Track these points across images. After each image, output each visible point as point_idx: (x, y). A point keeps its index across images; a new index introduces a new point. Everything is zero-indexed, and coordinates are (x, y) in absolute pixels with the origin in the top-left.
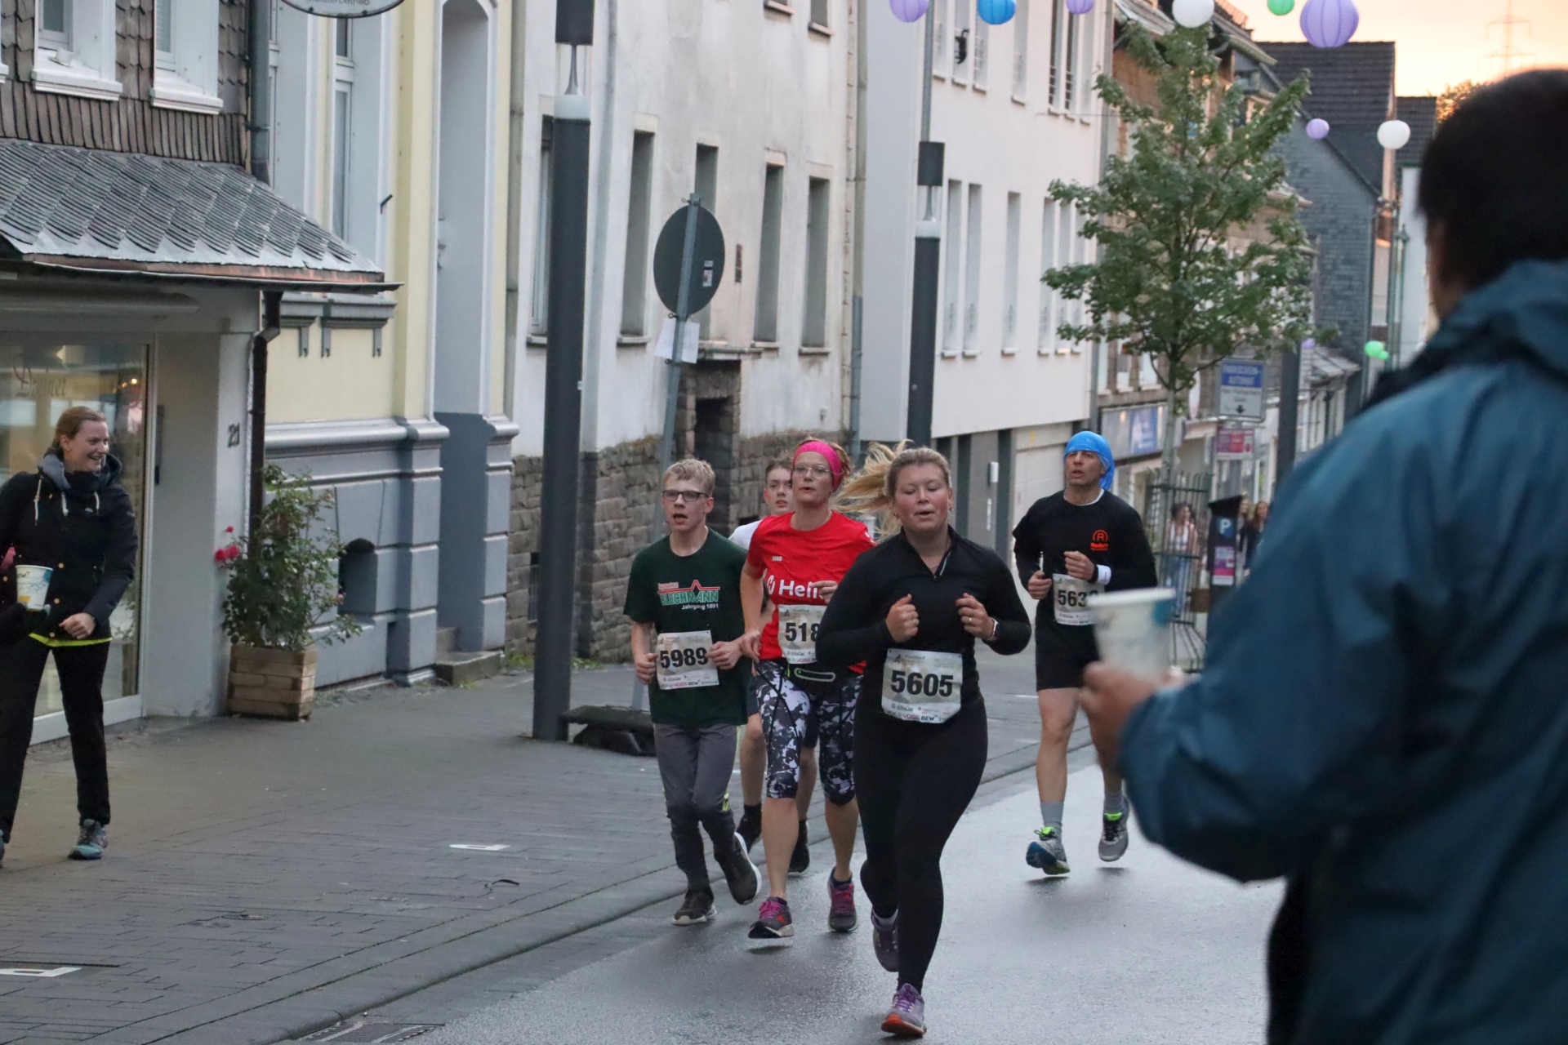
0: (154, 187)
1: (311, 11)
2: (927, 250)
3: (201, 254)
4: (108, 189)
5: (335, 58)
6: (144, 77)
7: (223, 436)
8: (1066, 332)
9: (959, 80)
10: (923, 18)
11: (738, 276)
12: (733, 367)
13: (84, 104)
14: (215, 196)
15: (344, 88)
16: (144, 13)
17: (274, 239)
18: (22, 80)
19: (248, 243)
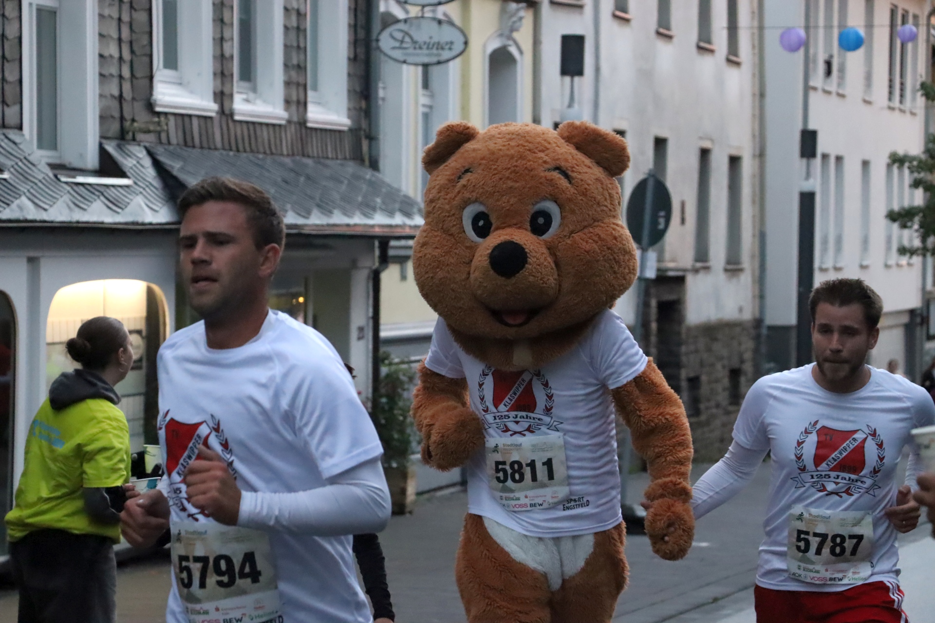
0: (308, 178)
1: (405, 62)
2: (807, 201)
3: (338, 219)
4: (279, 179)
5: (421, 91)
6: (301, 109)
7: (354, 334)
8: (903, 251)
9: (828, 88)
10: (802, 51)
11: (683, 221)
12: (680, 281)
13: (264, 128)
14: (346, 182)
15: (426, 110)
16: (301, 68)
17: (383, 207)
18: (226, 113)
19: (367, 210)
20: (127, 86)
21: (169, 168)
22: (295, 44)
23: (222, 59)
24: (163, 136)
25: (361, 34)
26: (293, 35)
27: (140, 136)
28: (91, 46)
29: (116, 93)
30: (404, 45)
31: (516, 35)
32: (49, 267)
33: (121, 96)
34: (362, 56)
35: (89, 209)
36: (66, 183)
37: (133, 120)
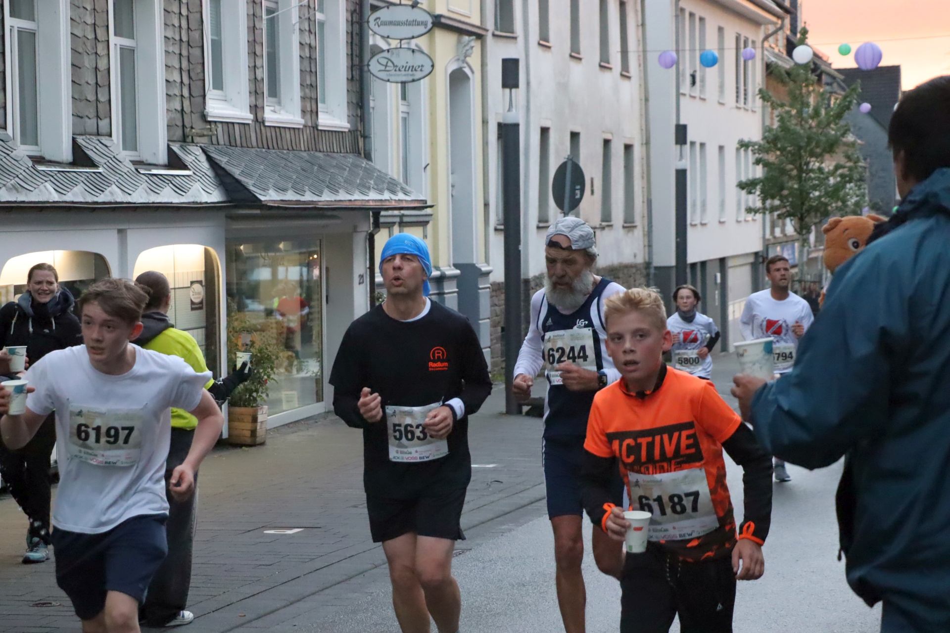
0: (320, 167)
1: (388, 81)
2: (681, 175)
3: (343, 196)
4: (299, 168)
5: (400, 102)
6: (314, 116)
7: (356, 280)
8: (749, 210)
9: (693, 94)
10: (674, 67)
11: (592, 192)
13: (287, 131)
14: (348, 169)
15: (405, 115)
16: (313, 87)
17: (375, 187)
18: (259, 121)
19: (364, 190)
20: (186, 103)
21: (218, 162)
22: (308, 69)
23: (255, 81)
24: (214, 138)
25: (356, 61)
26: (306, 63)
27: (197, 139)
28: (160, 75)
29: (179, 108)
30: (388, 68)
31: (468, 59)
32: (134, 236)
33: (182, 110)
34: (357, 77)
35: (161, 193)
36: (143, 174)
37: (192, 128)
